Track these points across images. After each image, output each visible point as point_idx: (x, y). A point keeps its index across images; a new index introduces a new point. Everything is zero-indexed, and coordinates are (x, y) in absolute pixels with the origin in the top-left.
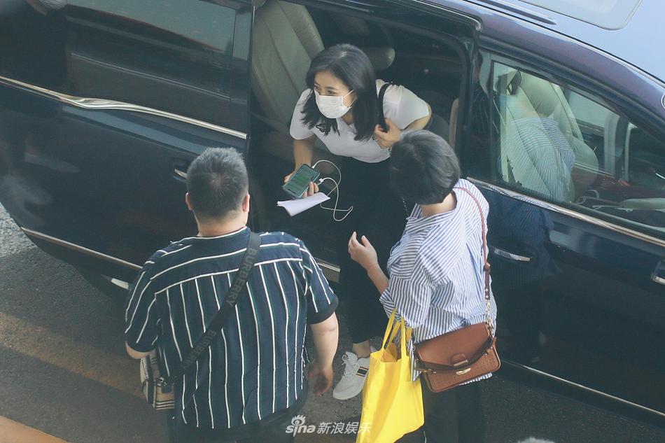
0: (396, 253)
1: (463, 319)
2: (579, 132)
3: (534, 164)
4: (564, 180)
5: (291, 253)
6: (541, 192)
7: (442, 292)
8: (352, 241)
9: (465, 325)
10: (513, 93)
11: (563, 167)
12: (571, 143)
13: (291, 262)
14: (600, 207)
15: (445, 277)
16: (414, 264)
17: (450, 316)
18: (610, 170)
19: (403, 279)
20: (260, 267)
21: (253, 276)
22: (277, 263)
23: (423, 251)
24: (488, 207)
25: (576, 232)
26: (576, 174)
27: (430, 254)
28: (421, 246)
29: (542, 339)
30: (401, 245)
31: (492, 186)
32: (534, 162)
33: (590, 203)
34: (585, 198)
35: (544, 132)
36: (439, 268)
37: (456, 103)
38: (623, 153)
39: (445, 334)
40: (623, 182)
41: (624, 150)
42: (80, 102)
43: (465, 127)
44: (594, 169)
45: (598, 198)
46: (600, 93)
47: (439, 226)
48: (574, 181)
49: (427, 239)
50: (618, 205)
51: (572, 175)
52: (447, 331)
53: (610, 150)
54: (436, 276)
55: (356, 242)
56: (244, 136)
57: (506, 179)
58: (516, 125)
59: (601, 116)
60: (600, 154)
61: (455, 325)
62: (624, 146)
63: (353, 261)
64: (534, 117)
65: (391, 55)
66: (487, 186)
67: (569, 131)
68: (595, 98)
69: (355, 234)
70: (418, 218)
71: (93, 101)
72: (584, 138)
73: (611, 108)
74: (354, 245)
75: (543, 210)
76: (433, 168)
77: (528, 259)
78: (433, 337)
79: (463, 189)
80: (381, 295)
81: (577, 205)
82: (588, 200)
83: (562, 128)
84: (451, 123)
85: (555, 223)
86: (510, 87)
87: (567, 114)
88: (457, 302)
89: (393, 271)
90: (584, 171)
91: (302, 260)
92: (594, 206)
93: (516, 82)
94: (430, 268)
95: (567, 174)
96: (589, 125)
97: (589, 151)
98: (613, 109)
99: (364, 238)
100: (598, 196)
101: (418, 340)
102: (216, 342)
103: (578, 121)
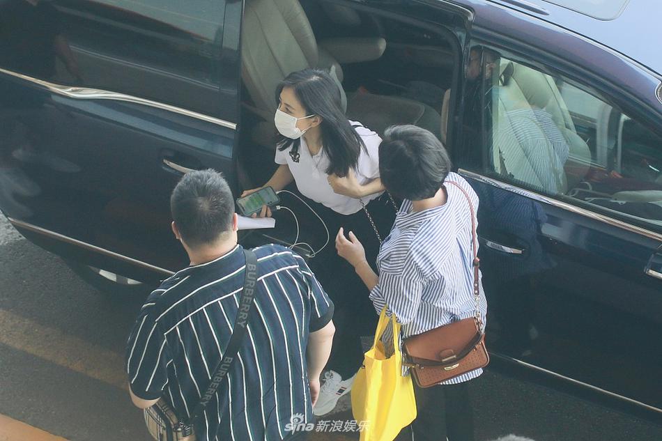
0: (386, 248)
1: (452, 315)
2: (571, 124)
3: (527, 156)
4: (556, 174)
5: (288, 262)
6: (534, 184)
7: (433, 287)
8: (339, 237)
9: (454, 320)
10: (506, 83)
11: (555, 159)
12: (563, 133)
13: (290, 270)
14: (593, 199)
15: (437, 272)
16: (405, 260)
17: (439, 311)
18: (602, 163)
19: (394, 275)
20: (263, 280)
21: (259, 291)
22: (278, 273)
23: (414, 247)
24: (478, 200)
25: (568, 224)
26: (569, 166)
27: (420, 249)
28: (412, 242)
29: (534, 333)
30: (391, 240)
31: (483, 178)
32: (526, 153)
33: (583, 195)
34: (577, 190)
35: (537, 124)
36: (431, 263)
37: (447, 94)
38: (616, 145)
39: (434, 329)
40: (616, 174)
41: (617, 142)
42: (68, 91)
43: (457, 118)
44: (587, 161)
45: (590, 190)
46: (594, 84)
47: (430, 221)
48: (567, 174)
49: (418, 235)
50: (611, 198)
51: (564, 168)
52: (437, 327)
53: (603, 141)
54: (427, 271)
55: (343, 237)
56: (233, 126)
57: (499, 171)
58: (509, 116)
59: (594, 107)
60: (592, 146)
61: (445, 320)
62: (616, 137)
63: (341, 257)
64: (527, 108)
65: (382, 45)
66: (479, 178)
67: (562, 122)
68: (589, 89)
69: (342, 229)
70: (408, 213)
71: (82, 90)
72: (577, 130)
73: (603, 99)
74: (341, 240)
75: (535, 203)
76: (426, 164)
77: (520, 252)
78: (421, 332)
79: (452, 182)
80: (370, 292)
81: (570, 197)
82: (580, 192)
83: (555, 119)
84: (442, 114)
85: (548, 215)
86: (503, 78)
87: (559, 105)
88: (447, 298)
89: (383, 267)
90: (577, 163)
91: (298, 266)
92: (586, 199)
93: (509, 72)
94: (421, 264)
95: (560, 167)
96: (582, 117)
97: (582, 144)
98: (605, 100)
99: (351, 233)
100: (591, 187)
101: (406, 335)
102: (233, 368)
103: (571, 113)
